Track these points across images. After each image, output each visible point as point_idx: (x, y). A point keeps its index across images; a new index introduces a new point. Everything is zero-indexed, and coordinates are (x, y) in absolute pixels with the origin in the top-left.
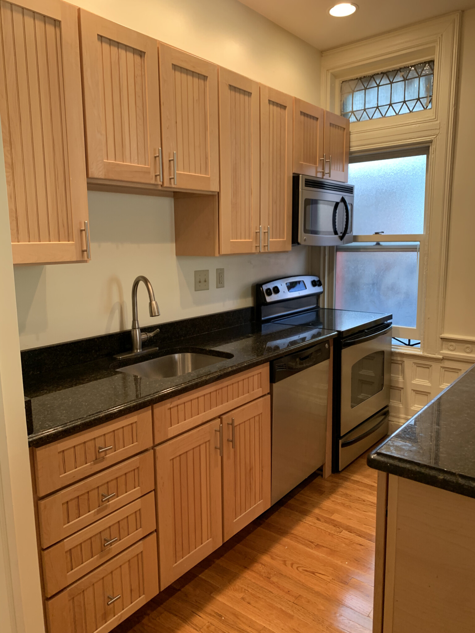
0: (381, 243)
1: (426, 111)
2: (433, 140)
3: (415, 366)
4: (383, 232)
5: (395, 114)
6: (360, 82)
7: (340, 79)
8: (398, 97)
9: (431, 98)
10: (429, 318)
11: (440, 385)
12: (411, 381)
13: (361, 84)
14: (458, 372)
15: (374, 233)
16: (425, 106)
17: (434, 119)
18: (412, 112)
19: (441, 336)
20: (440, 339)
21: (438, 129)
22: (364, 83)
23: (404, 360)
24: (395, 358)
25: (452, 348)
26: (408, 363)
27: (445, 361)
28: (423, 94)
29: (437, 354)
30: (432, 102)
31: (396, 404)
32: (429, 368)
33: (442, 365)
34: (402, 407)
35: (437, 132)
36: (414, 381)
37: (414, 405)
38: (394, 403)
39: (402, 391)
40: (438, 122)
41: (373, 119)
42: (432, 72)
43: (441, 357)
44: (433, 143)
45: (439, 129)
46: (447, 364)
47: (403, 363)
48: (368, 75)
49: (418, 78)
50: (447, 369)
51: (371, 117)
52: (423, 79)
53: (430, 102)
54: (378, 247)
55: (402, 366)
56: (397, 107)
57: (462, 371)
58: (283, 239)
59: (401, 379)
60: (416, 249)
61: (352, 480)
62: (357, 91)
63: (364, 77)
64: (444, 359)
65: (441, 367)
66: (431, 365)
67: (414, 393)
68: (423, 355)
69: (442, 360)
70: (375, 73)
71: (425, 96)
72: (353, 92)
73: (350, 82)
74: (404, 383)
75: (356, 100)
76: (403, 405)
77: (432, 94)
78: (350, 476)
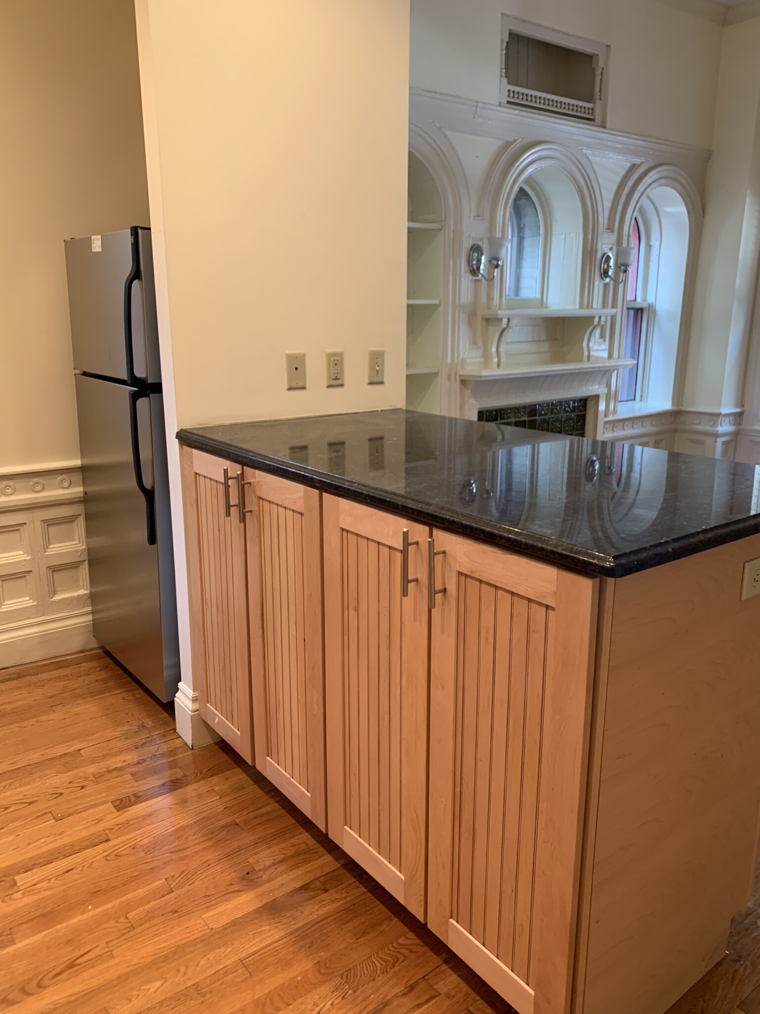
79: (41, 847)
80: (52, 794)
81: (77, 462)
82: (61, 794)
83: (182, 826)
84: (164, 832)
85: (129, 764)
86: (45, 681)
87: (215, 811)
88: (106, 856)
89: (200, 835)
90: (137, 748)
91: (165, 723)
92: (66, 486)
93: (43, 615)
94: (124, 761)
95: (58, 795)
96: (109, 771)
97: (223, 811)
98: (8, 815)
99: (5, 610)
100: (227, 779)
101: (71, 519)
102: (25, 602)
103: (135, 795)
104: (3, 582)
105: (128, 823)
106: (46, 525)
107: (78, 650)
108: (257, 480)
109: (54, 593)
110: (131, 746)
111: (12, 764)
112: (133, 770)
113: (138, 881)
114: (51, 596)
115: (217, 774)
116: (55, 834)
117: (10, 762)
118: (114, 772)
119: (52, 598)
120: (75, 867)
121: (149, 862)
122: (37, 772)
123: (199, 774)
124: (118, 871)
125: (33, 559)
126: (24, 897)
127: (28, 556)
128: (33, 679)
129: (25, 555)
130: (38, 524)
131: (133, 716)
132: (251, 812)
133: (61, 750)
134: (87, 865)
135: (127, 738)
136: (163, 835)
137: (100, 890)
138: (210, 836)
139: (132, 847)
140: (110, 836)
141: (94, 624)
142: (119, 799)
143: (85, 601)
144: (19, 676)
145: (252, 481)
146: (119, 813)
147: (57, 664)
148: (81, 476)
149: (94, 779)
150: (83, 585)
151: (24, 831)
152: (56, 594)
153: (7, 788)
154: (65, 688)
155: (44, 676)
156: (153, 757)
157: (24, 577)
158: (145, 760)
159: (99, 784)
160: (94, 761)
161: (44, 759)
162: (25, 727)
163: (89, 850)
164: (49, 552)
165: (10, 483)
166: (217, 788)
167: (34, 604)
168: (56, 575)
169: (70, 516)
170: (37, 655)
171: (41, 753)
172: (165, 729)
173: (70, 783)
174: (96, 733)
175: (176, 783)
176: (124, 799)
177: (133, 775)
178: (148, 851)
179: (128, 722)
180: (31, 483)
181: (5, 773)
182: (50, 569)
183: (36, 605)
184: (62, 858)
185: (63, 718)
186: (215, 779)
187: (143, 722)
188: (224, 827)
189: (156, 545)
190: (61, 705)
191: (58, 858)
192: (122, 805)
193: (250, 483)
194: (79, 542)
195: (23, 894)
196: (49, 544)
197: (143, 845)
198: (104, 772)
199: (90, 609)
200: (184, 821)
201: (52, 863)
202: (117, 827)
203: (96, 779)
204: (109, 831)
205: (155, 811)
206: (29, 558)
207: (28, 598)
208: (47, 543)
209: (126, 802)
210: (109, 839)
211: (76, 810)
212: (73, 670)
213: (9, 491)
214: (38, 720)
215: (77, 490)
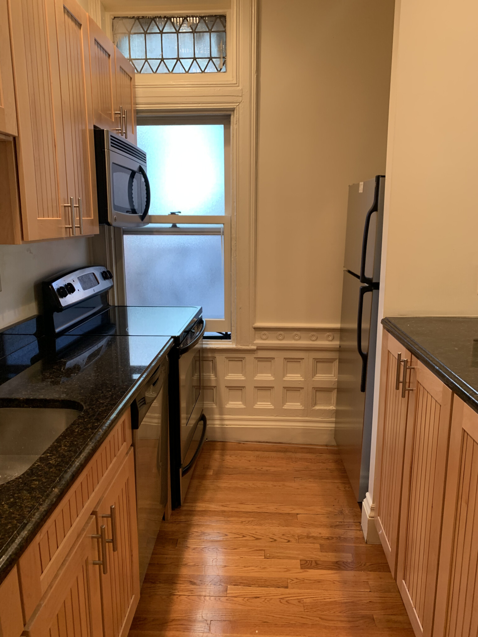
0: (178, 225)
1: (219, 74)
2: (236, 108)
3: (227, 360)
4: (180, 212)
5: (184, 72)
6: (138, 23)
7: (111, 13)
8: (186, 51)
9: (224, 59)
10: (240, 308)
11: (254, 376)
12: (225, 377)
13: (140, 26)
14: (271, 361)
15: (170, 213)
16: (219, 68)
17: (235, 84)
18: (205, 73)
19: (254, 325)
20: (253, 329)
21: (240, 96)
22: (142, 25)
23: (215, 356)
24: (205, 355)
25: (264, 337)
26: (220, 359)
27: (258, 351)
28: (215, 54)
29: (250, 345)
30: (226, 65)
31: (209, 404)
32: (242, 361)
33: (255, 356)
34: (215, 407)
35: (240, 99)
36: (227, 377)
37: (228, 402)
38: (208, 404)
39: (214, 390)
40: (240, 88)
41: (158, 73)
42: (224, 30)
43: (255, 347)
44: (235, 112)
45: (242, 96)
46: (261, 354)
47: (214, 359)
48: (148, 16)
49: (209, 33)
50: (260, 359)
51: (155, 71)
52: (214, 36)
53: (223, 65)
54: (174, 229)
55: (213, 363)
56: (187, 63)
57: (275, 359)
58: (90, 217)
59: (213, 377)
60: (220, 232)
61: (199, 511)
62: (135, 33)
63: (143, 17)
64: (259, 349)
65: (255, 358)
66: (245, 357)
67: (227, 390)
68: (237, 348)
69: (255, 350)
70: (157, 15)
71: (218, 57)
72: (130, 33)
73: (124, 20)
74: (217, 381)
75: (134, 45)
76: (216, 405)
77: (225, 56)
78: (192, 506)
79: (249, 572)
80: (270, 538)
81: (338, 325)
82: (275, 540)
83: (335, 601)
84: (322, 599)
85: (322, 537)
86: (298, 459)
87: (362, 601)
88: (281, 598)
89: (345, 614)
90: (331, 527)
91: (356, 516)
92: (331, 339)
93: (307, 417)
94: (320, 533)
95: (273, 540)
96: (308, 537)
97: (368, 603)
98: (243, 541)
99: (286, 408)
100: (380, 578)
101: (331, 361)
102: (297, 406)
103: (316, 562)
104: (287, 391)
105: (303, 581)
106: (315, 362)
107: (325, 444)
108: (418, 367)
109: (315, 404)
110: (328, 524)
111: (258, 508)
112: (322, 542)
113: (291, 629)
114: (313, 406)
115: (375, 571)
116: (260, 567)
117: (258, 506)
118: (311, 539)
119: (313, 407)
120: (261, 597)
121: (304, 618)
122: (268, 519)
123: (363, 565)
124: (283, 614)
125: (305, 381)
126: (226, 602)
127: (303, 378)
128: (293, 455)
129: (301, 378)
130: (311, 360)
131: (338, 502)
132: (387, 615)
133: (287, 509)
134: (268, 599)
135: (328, 517)
136: (321, 602)
137: (268, 622)
138: (351, 619)
139: (299, 600)
140: (290, 585)
141: (335, 430)
142: (305, 560)
143: (333, 414)
144: (285, 451)
145: (415, 367)
146: (301, 571)
147: (308, 449)
148: (339, 335)
149: (297, 539)
150: (333, 404)
151: (245, 557)
152: (316, 405)
153: (250, 522)
154: (307, 467)
155: (299, 455)
156: (339, 538)
157: (299, 390)
158: (332, 538)
159: (299, 543)
160: (303, 526)
161: (276, 512)
162: (275, 486)
163: (273, 589)
164: (315, 378)
165: (298, 333)
166: (372, 583)
167: (302, 408)
168: (318, 393)
169: (331, 359)
170: (300, 440)
171: (277, 507)
172: (354, 520)
173: (283, 535)
174: (312, 506)
175: (345, 565)
176: (308, 562)
177: (321, 545)
178: (307, 609)
179: (334, 506)
180: (310, 335)
181: (252, 512)
182: (314, 389)
183: (304, 409)
184: (257, 586)
185: (298, 488)
186: (372, 575)
187: (342, 510)
188: (363, 617)
189: (365, 393)
190: (300, 479)
191: (255, 585)
192: (305, 565)
193: (414, 368)
194: (334, 375)
195: (227, 600)
196: (316, 374)
197: (306, 603)
198: (305, 536)
199: (334, 419)
200: (339, 598)
201: (250, 586)
202: (296, 580)
203: (298, 539)
204: (290, 580)
205: (324, 580)
206: (303, 380)
207: (299, 404)
208: (315, 373)
209: (308, 564)
210: (288, 587)
211: (279, 556)
212: (316, 457)
213: (297, 338)
214: (284, 484)
215: (336, 343)
